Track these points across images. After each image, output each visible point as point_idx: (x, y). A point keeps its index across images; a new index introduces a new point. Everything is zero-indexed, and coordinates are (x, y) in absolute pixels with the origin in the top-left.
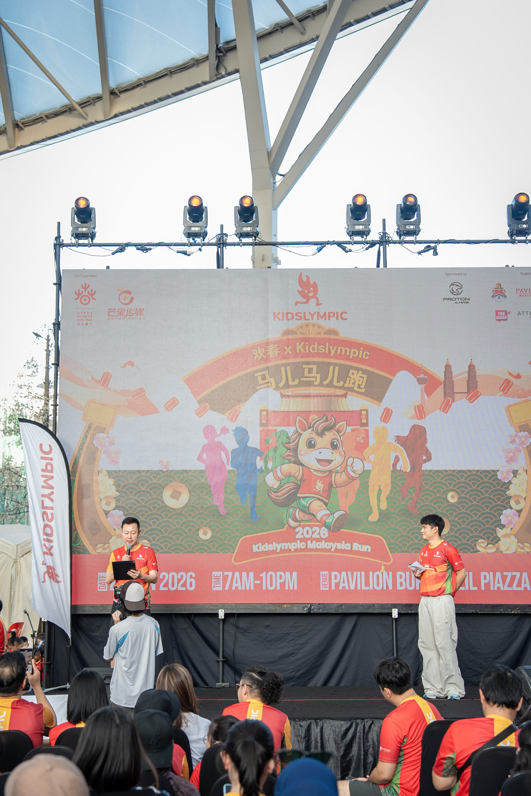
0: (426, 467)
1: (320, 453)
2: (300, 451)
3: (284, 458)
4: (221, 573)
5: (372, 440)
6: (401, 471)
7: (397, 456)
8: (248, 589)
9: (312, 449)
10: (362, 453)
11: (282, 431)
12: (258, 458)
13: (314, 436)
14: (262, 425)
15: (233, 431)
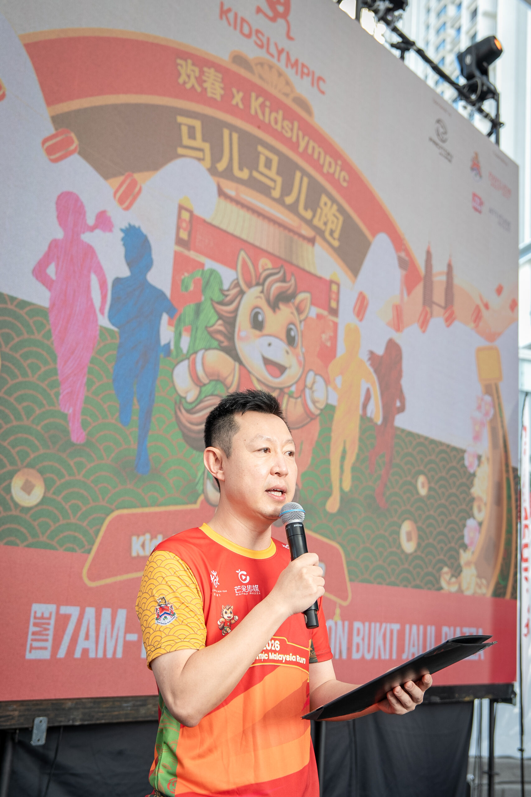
0: (400, 421)
1: (270, 345)
2: (239, 330)
3: (210, 333)
4: (52, 608)
5: (341, 349)
6: (371, 420)
7: (368, 391)
8: (109, 655)
9: (257, 332)
10: (326, 366)
11: (212, 272)
12: (165, 318)
13: (263, 303)
14: (179, 241)
15: (122, 230)
